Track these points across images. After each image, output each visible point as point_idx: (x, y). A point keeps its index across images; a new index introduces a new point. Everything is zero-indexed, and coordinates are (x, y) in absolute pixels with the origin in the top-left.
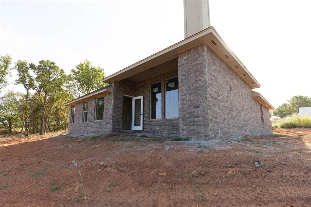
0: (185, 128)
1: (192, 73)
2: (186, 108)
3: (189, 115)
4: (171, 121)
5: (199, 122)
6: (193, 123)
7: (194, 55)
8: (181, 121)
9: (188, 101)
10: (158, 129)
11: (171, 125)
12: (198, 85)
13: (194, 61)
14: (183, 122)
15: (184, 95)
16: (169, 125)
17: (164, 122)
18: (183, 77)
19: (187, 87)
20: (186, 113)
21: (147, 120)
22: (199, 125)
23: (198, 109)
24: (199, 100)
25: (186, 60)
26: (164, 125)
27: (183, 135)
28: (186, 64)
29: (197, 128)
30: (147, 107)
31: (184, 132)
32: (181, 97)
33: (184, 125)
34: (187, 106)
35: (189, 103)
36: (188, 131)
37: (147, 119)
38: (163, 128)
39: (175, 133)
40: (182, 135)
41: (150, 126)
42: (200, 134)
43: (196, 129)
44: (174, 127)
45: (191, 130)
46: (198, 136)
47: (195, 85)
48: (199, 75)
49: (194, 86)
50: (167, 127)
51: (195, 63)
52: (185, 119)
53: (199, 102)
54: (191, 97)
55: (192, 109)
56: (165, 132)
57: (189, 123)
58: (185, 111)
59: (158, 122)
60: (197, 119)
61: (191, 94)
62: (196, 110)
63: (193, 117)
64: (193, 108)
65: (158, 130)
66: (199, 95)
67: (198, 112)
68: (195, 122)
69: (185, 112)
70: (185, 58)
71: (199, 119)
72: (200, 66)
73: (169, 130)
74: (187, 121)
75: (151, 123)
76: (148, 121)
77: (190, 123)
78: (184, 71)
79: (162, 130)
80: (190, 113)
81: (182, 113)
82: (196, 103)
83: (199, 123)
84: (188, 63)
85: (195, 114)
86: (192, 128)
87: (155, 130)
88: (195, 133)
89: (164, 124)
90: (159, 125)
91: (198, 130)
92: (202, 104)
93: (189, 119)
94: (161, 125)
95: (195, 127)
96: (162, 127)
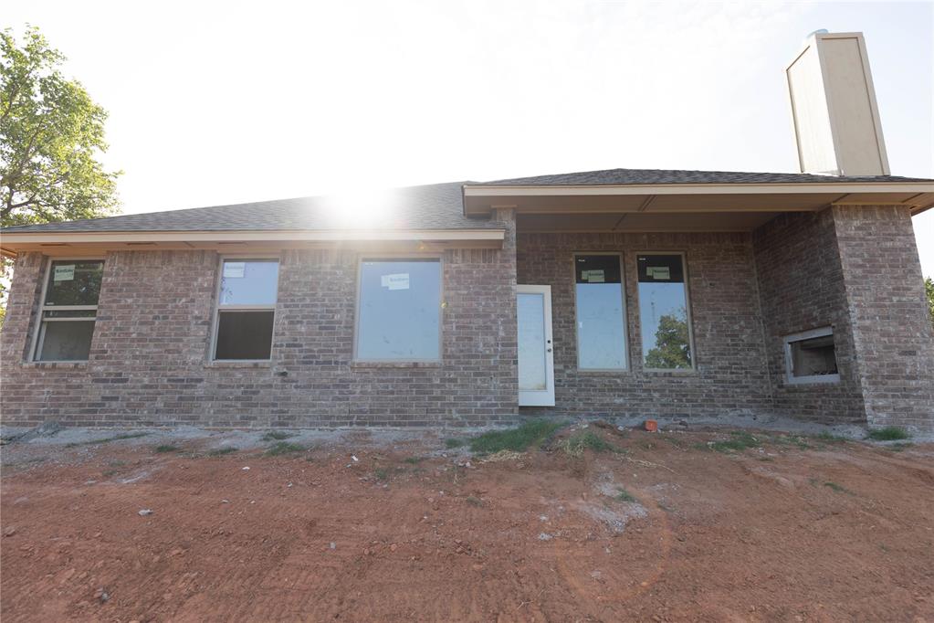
0: (880, 403)
1: (884, 267)
2: (879, 352)
3: (888, 372)
4: (671, 379)
5: (920, 389)
6: (903, 393)
7: (884, 224)
8: (867, 386)
9: (883, 336)
10: (619, 401)
11: (670, 391)
12: (904, 299)
13: (887, 240)
14: (872, 388)
15: (868, 318)
16: (664, 390)
17: (645, 380)
18: (859, 272)
19: (872, 299)
20: (881, 366)
21: (568, 371)
22: (923, 397)
23: (914, 357)
24: (912, 336)
25: (858, 228)
26: (645, 391)
27: (880, 423)
28: (863, 239)
29: (917, 404)
30: (564, 327)
31: (880, 414)
32: (858, 322)
33: (878, 397)
34: (881, 347)
35: (886, 339)
36: (891, 410)
37: (566, 367)
38: (643, 400)
39: (687, 415)
40: (875, 421)
41: (579, 390)
42: (929, 418)
43: (915, 407)
44: (684, 396)
45: (901, 409)
46: (923, 424)
47: (897, 298)
48: (905, 277)
49: (895, 299)
50: (656, 395)
51: (889, 244)
52: (879, 379)
53: (913, 340)
54: (889, 325)
55: (899, 358)
56: (648, 410)
57: (892, 390)
58: (875, 359)
59: (619, 381)
60: (913, 383)
61: (888, 318)
62: (908, 360)
63: (903, 377)
64: (900, 354)
65: (621, 405)
66: (912, 323)
67: (915, 365)
68: (911, 390)
69: (877, 363)
70: (856, 223)
71: (920, 382)
72: (904, 255)
73: (664, 405)
74: (885, 387)
75: (588, 381)
76: (569, 376)
77: (896, 390)
78: (858, 256)
79: (637, 404)
80: (893, 365)
81: (869, 363)
82: (906, 342)
83: (920, 393)
84: (869, 240)
85: (908, 371)
86: (902, 404)
87: (608, 404)
88: (913, 416)
89: (644, 387)
90: (624, 390)
91: (920, 410)
92: (924, 347)
93: (889, 382)
94: (630, 391)
95: (912, 403)
96: (634, 397)
